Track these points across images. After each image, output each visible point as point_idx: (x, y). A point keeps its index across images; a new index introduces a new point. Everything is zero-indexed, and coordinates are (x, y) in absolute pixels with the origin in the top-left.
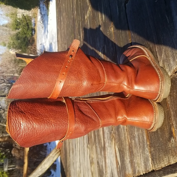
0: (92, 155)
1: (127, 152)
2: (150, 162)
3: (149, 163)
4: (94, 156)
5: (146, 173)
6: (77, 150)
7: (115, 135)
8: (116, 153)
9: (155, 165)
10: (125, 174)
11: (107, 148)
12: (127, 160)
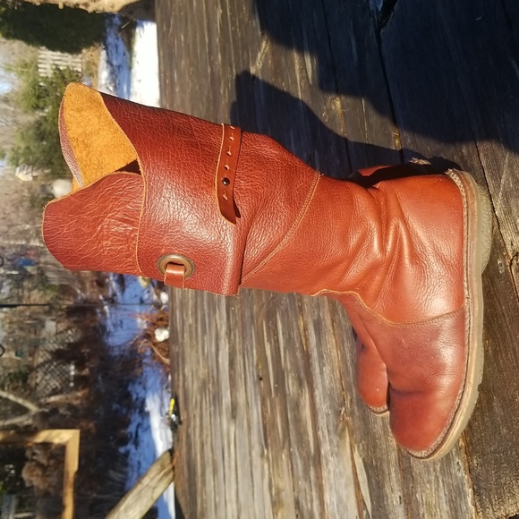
0: (276, 481)
1: (393, 469)
2: (469, 499)
3: (466, 503)
4: (285, 483)
6: (230, 467)
7: (353, 418)
8: (355, 474)
9: (484, 508)
11: (326, 458)
12: (394, 496)
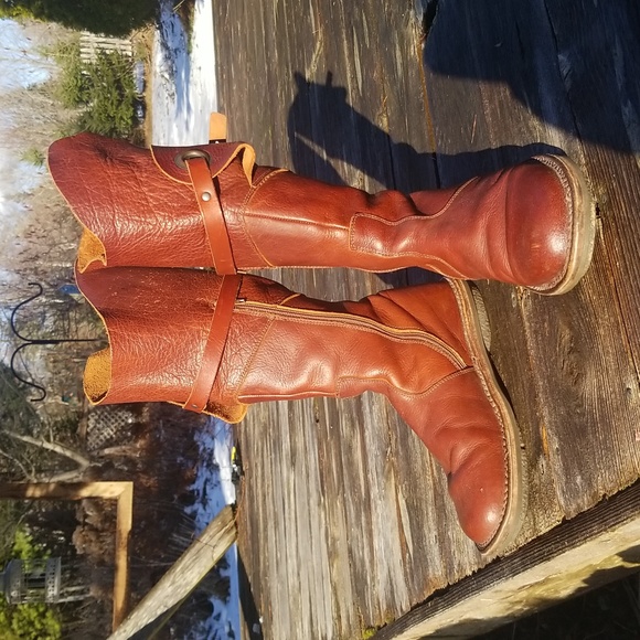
0: (332, 530)
1: (430, 509)
4: (339, 532)
5: (479, 570)
6: (290, 519)
7: (397, 458)
8: (399, 516)
10: (425, 577)
11: (375, 502)
12: (431, 535)
